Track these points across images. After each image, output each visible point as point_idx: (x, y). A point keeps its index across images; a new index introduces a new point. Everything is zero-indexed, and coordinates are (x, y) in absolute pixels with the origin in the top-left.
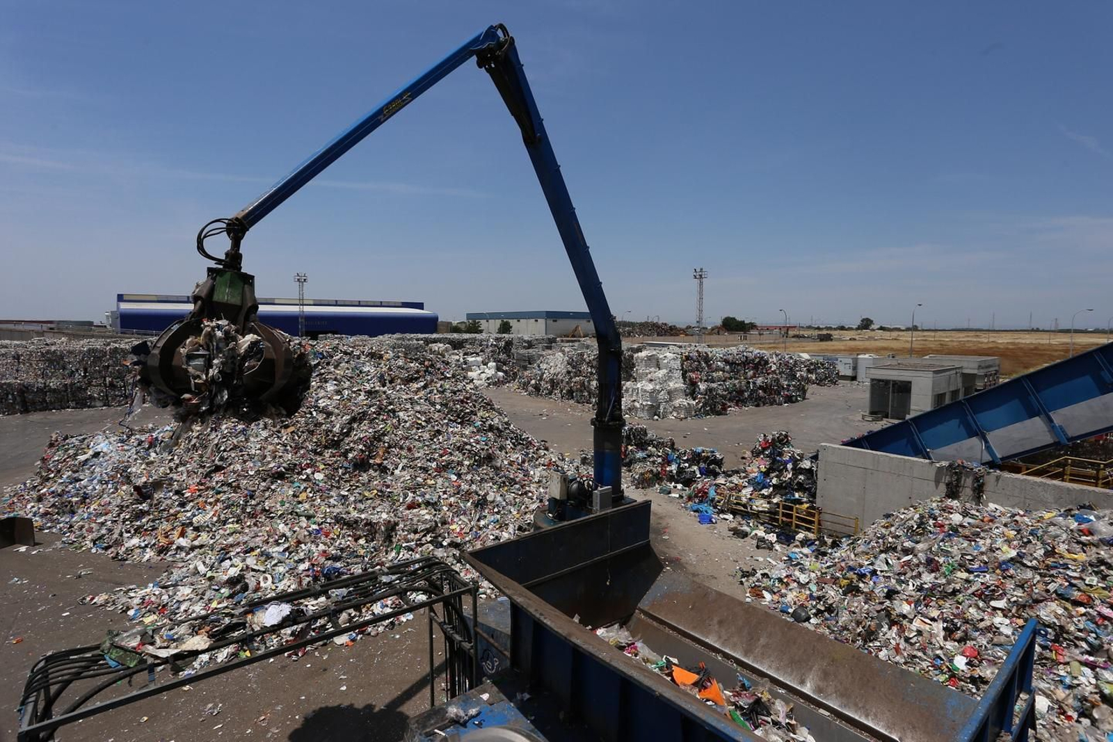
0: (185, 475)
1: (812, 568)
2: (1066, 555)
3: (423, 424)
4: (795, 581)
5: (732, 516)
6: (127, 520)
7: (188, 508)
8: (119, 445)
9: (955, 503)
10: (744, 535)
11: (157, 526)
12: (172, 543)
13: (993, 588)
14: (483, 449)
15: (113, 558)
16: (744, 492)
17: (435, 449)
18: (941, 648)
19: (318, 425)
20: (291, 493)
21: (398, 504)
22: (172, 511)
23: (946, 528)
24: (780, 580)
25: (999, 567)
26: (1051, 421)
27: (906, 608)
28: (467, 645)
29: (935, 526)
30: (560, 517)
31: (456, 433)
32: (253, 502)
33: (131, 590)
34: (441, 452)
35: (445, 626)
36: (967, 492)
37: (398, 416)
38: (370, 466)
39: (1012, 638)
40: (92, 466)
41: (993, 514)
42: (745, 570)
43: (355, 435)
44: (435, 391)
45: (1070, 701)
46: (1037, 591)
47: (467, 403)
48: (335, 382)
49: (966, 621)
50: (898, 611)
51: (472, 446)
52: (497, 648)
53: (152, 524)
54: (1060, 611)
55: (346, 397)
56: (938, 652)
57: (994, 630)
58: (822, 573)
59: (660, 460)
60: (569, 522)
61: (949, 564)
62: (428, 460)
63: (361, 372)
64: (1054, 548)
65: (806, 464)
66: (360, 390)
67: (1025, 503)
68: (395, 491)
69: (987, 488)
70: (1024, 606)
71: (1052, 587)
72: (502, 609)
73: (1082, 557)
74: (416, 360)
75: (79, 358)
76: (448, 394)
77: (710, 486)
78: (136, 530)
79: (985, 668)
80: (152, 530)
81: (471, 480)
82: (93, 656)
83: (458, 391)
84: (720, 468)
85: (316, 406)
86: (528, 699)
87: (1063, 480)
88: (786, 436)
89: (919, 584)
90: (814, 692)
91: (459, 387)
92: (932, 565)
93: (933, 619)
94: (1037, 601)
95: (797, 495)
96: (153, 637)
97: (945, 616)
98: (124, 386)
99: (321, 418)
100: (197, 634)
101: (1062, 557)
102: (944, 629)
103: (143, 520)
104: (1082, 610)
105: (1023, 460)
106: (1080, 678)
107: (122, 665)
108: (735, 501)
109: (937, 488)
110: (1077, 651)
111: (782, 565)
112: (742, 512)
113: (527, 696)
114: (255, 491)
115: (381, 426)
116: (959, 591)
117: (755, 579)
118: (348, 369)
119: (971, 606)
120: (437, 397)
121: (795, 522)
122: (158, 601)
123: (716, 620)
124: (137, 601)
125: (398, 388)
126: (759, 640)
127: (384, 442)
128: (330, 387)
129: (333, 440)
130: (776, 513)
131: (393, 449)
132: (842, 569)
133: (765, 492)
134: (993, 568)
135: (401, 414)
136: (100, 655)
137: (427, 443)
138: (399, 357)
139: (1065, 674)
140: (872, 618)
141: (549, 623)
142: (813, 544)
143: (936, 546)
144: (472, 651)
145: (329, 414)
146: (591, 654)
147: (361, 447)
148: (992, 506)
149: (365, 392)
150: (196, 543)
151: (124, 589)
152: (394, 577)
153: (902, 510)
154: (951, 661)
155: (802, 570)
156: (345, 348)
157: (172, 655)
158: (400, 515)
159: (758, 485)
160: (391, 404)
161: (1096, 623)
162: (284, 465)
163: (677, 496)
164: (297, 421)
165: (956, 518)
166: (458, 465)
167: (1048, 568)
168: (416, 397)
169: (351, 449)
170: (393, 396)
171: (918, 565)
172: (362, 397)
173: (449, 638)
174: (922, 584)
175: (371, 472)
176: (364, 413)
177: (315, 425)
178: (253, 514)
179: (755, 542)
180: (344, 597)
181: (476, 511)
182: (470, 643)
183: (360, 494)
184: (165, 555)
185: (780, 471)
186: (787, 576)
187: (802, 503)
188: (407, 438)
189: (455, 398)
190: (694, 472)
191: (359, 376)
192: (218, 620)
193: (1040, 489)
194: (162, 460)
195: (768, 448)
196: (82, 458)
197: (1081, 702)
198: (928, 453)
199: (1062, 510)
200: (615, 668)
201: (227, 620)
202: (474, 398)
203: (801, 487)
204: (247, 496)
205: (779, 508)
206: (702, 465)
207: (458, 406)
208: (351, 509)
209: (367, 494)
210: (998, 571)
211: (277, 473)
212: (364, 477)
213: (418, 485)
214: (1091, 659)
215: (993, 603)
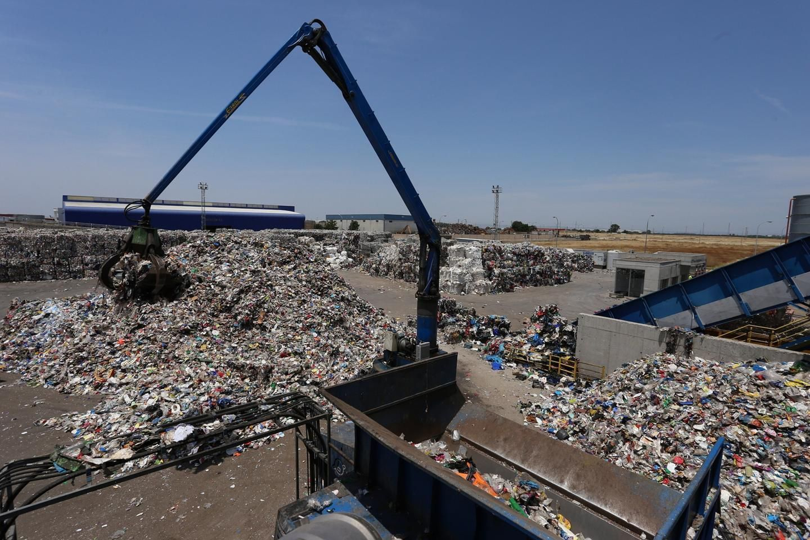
0: (115, 331)
1: (571, 401)
2: (746, 393)
3: (293, 295)
4: (559, 411)
5: (515, 365)
6: (71, 364)
7: (117, 355)
8: (65, 308)
9: (672, 357)
10: (524, 378)
11: (94, 368)
12: (105, 381)
13: (695, 416)
14: (337, 314)
15: (60, 392)
16: (524, 347)
17: (302, 314)
18: (659, 458)
19: (215, 295)
20: (195, 344)
21: (274, 353)
22: (105, 358)
23: (666, 374)
24: (549, 410)
25: (701, 401)
26: (740, 299)
27: (636, 430)
28: (323, 456)
29: (657, 373)
30: (392, 364)
31: (317, 302)
32: (166, 351)
33: (75, 415)
34: (306, 316)
35: (307, 442)
36: (681, 349)
37: (275, 289)
38: (254, 325)
39: (707, 450)
40: (44, 324)
41: (698, 364)
42: (524, 403)
43: (243, 303)
44: (302, 272)
45: (744, 493)
46: (725, 418)
47: (325, 281)
48: (228, 264)
49: (677, 439)
50: (630, 432)
51: (329, 312)
52: (344, 458)
53: (90, 367)
54: (740, 432)
55: (236, 275)
56: (657, 460)
57: (696, 445)
58: (578, 406)
59: (465, 324)
60: (398, 368)
61: (666, 399)
62: (296, 322)
63: (247, 256)
64: (738, 388)
65: (569, 328)
66: (247, 270)
67: (720, 357)
68: (272, 344)
69: (694, 346)
70: (716, 429)
71: (735, 415)
72: (349, 430)
73: (757, 395)
74: (289, 248)
75: (33, 243)
76: (312, 274)
77: (500, 343)
78: (78, 372)
79: (688, 471)
80: (90, 372)
81: (328, 337)
82: (44, 464)
83: (319, 271)
84: (508, 330)
85: (214, 281)
86: (366, 494)
87: (746, 342)
88: (556, 308)
89: (645, 413)
90: (570, 488)
91: (320, 268)
92: (655, 400)
93: (654, 438)
94: (725, 425)
95: (562, 350)
96: (90, 450)
97: (662, 435)
98: (69, 265)
99: (217, 290)
100: (123, 447)
101: (743, 395)
102: (661, 444)
103: (83, 364)
104: (755, 431)
105: (719, 327)
106: (752, 477)
107: (67, 470)
108: (518, 354)
109: (660, 345)
110: (751, 460)
111: (550, 399)
112: (524, 362)
113: (366, 492)
114: (167, 343)
115: (262, 296)
116: (673, 418)
117: (530, 409)
118: (238, 254)
119: (680, 429)
120: (303, 276)
121: (560, 369)
122: (95, 423)
123: (502, 438)
124: (79, 423)
125: (275, 269)
126: (532, 452)
127: (264, 308)
128: (224, 267)
129: (226, 306)
130: (547, 363)
131: (271, 314)
132: (592, 403)
133: (539, 347)
134: (696, 402)
135: (277, 288)
136: (50, 463)
137: (296, 309)
138: (275, 246)
139: (742, 475)
140: (612, 437)
141: (382, 440)
142: (572, 384)
143: (658, 387)
144: (326, 459)
145: (223, 287)
146: (412, 462)
147: (247, 311)
148: (697, 359)
149: (250, 271)
150: (123, 381)
151: (68, 414)
152: (270, 406)
153: (635, 362)
154: (665, 467)
155: (564, 403)
156: (236, 238)
157: (104, 463)
158: (275, 361)
159: (534, 343)
160: (269, 280)
161: (764, 440)
162: (190, 324)
163: (477, 349)
164: (199, 292)
165: (673, 367)
166: (318, 325)
167: (734, 402)
168: (288, 276)
169: (240, 313)
170: (271, 274)
171: (645, 400)
172: (248, 275)
173: (310, 451)
174: (647, 413)
175: (254, 330)
176: (250, 287)
177: (213, 295)
178: (166, 360)
179: (531, 383)
180: (233, 421)
181: (331, 359)
182: (325, 453)
183: (246, 346)
184: (100, 389)
185: (551, 333)
186: (553, 408)
187: (566, 356)
188: (281, 306)
189: (316, 277)
190: (489, 333)
191: (246, 259)
192: (139, 437)
193: (731, 347)
194: (97, 320)
195: (543, 316)
196: (36, 317)
197: (752, 494)
198: (654, 321)
199: (745, 362)
200: (430, 472)
201: (146, 437)
202: (330, 276)
203: (565, 344)
204: (161, 347)
205: (549, 359)
206: (495, 328)
207: (319, 283)
208: (239, 357)
209: (251, 346)
210: (700, 404)
211: (184, 330)
212: (249, 334)
213: (289, 340)
214: (760, 464)
215: (696, 427)
